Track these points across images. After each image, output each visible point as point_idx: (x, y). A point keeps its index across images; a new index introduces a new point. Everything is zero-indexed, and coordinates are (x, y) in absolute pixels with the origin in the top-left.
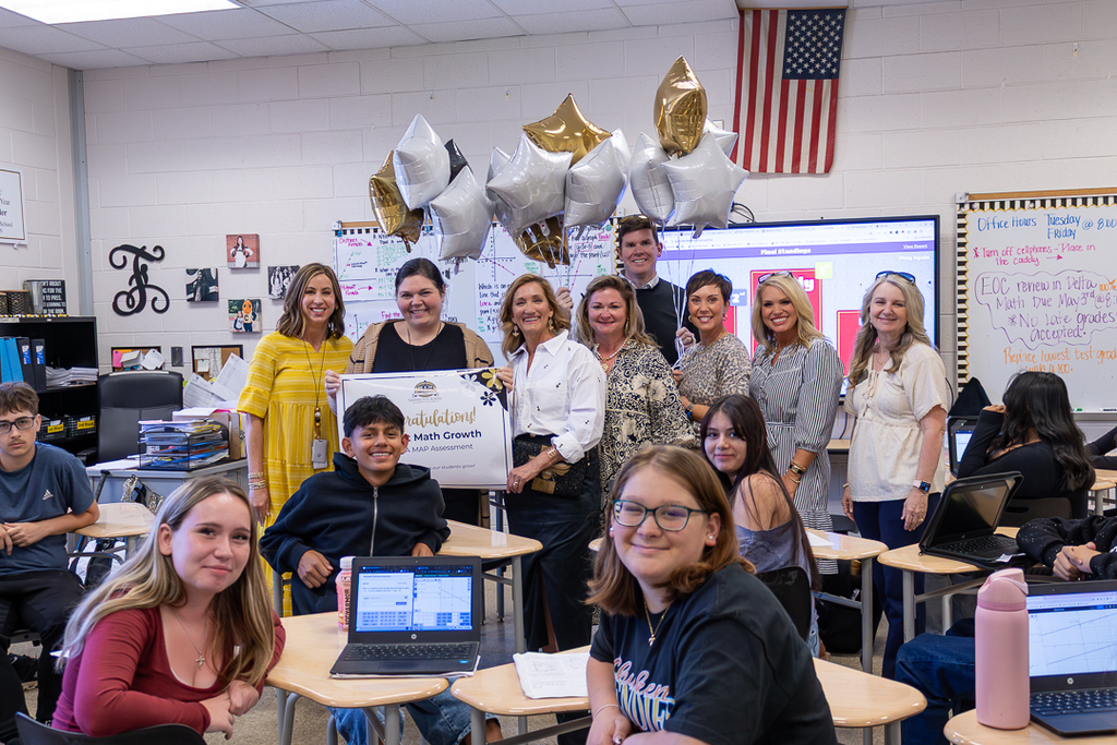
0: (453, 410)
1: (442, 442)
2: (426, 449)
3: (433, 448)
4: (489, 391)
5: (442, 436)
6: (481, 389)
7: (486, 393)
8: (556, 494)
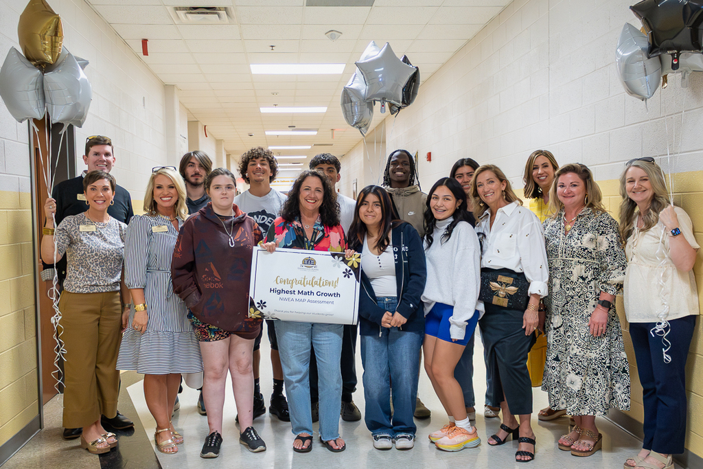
0: (324, 278)
1: (315, 297)
2: (304, 300)
3: (309, 301)
4: (349, 269)
5: (315, 294)
6: (344, 267)
7: (346, 270)
8: (509, 308)
